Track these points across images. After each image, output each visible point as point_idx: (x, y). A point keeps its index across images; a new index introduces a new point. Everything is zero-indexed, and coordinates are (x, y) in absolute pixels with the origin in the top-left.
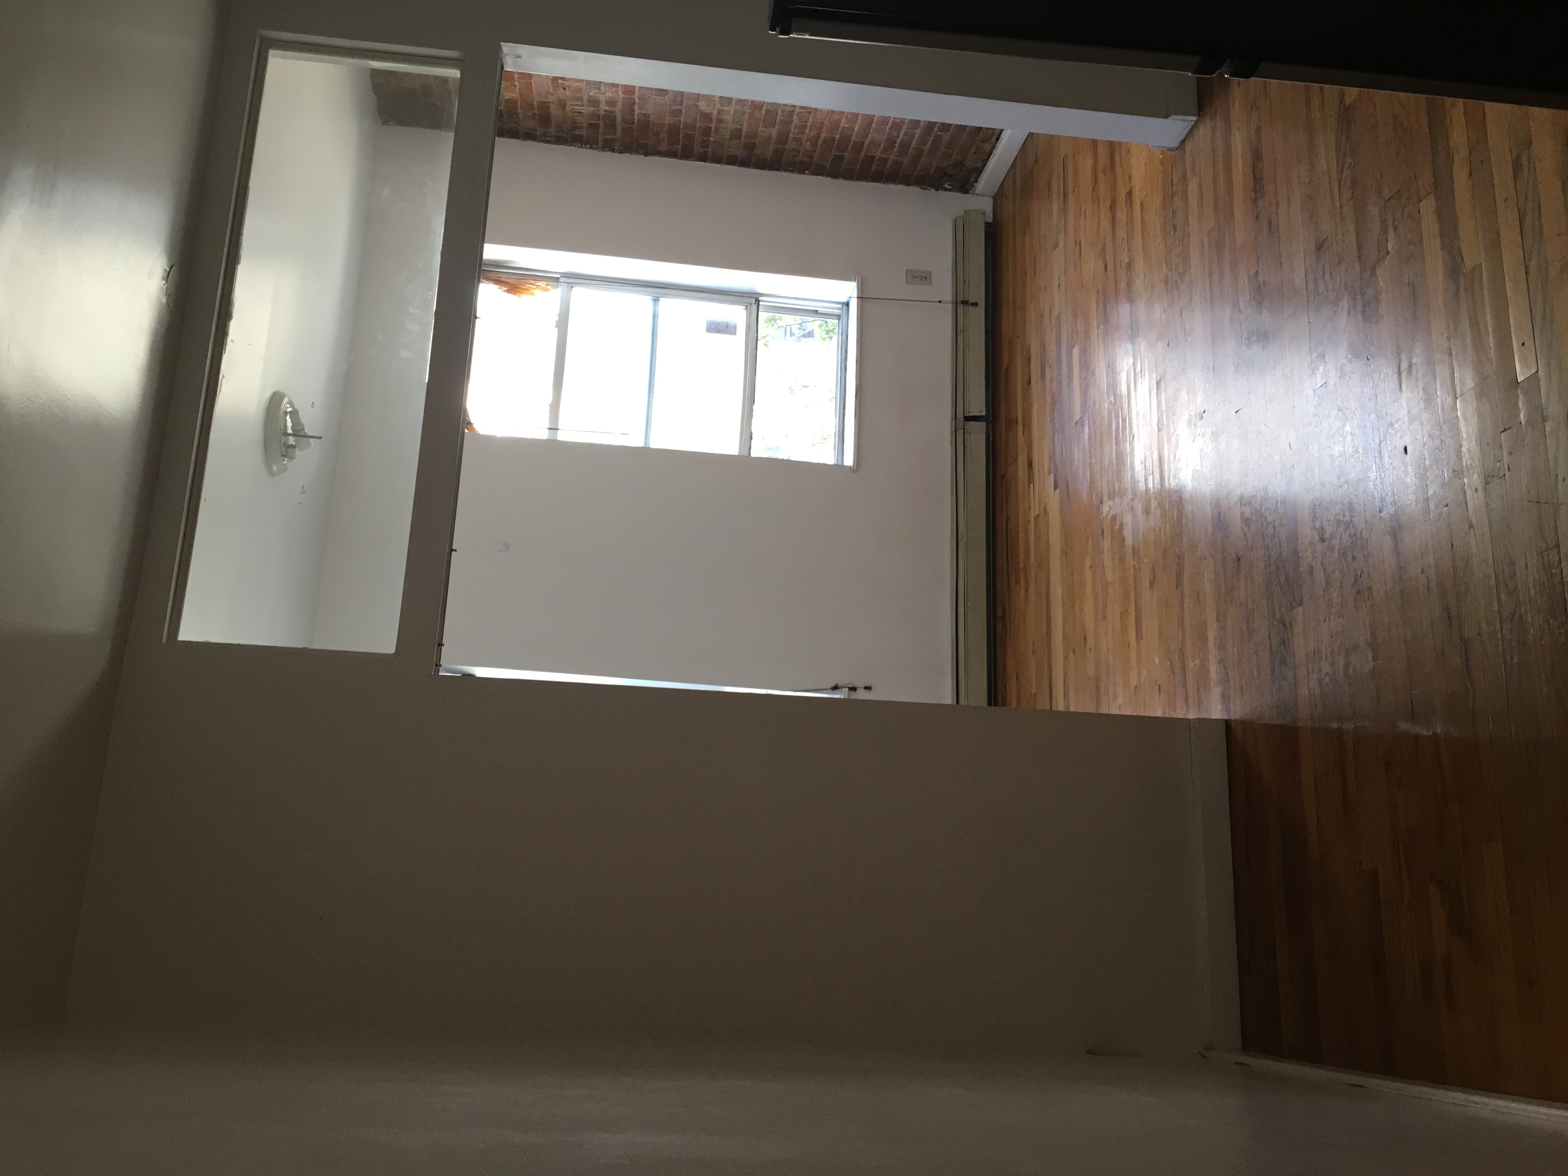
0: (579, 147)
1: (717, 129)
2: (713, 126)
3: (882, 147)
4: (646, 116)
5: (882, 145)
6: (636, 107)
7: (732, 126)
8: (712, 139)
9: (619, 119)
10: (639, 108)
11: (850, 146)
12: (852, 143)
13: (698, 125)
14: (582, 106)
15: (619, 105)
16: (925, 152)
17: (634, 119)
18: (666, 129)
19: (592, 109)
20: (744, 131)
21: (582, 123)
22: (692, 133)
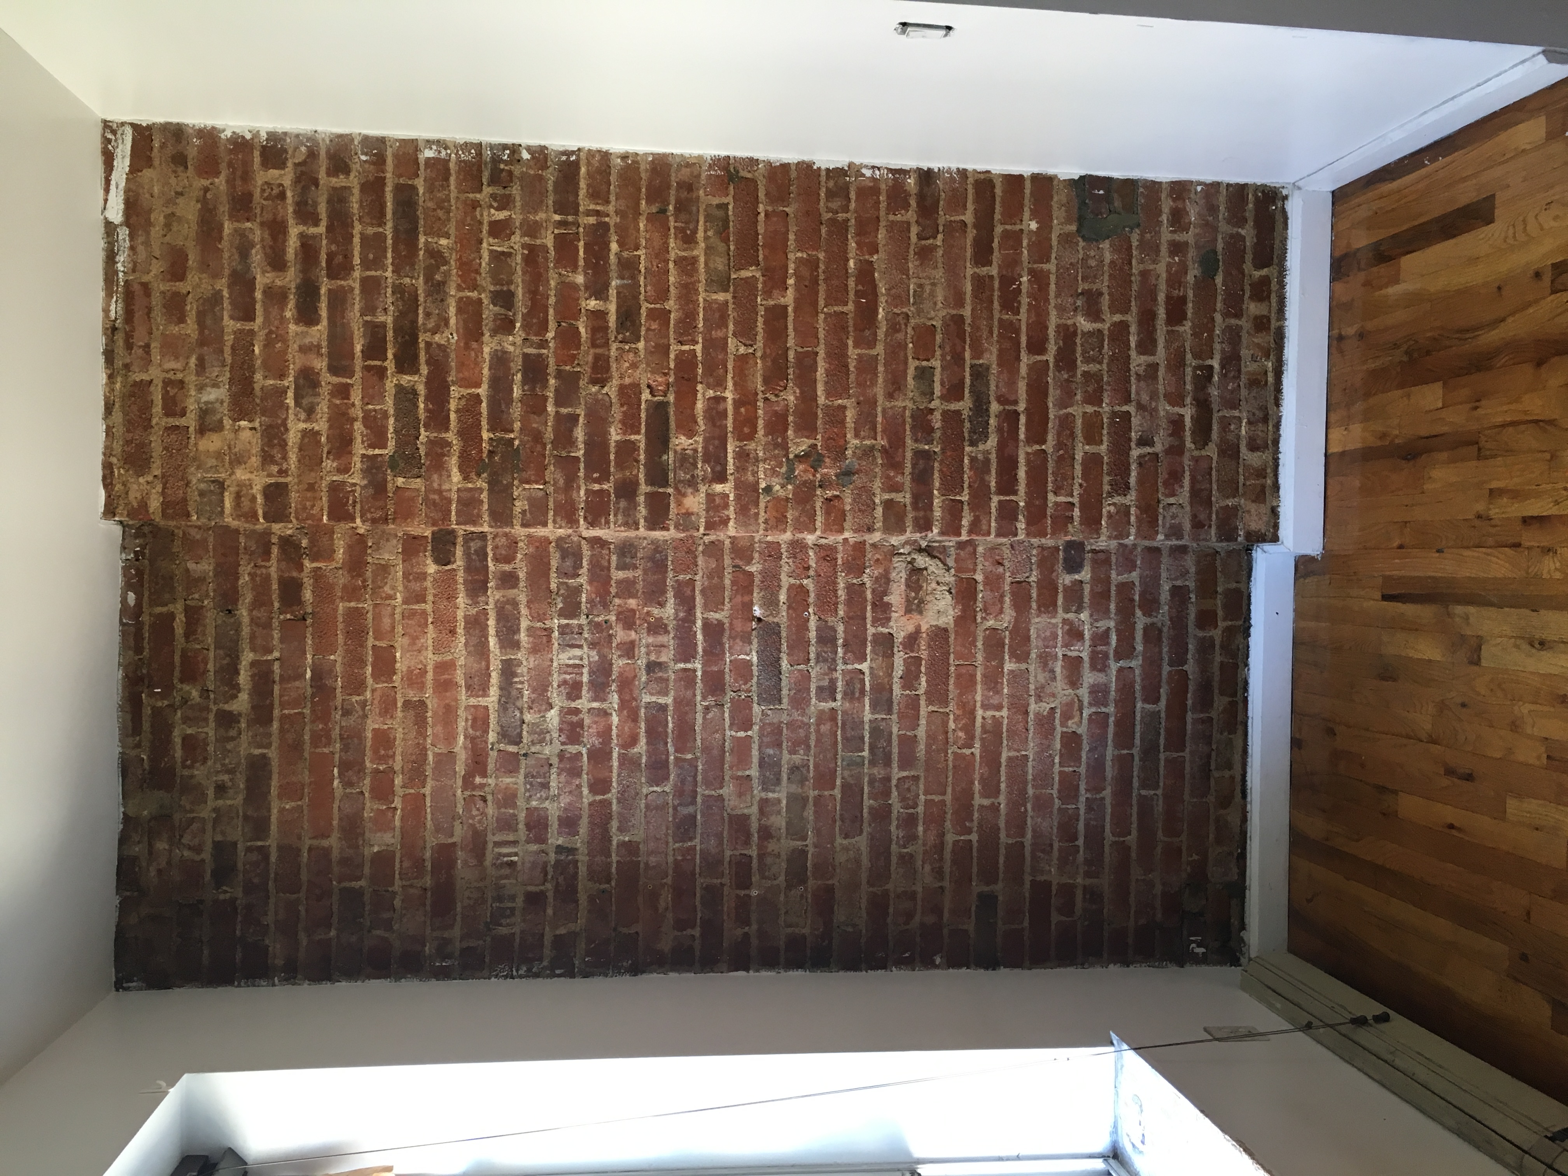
0: (506, 977)
1: (761, 857)
2: (754, 852)
3: (1056, 853)
4: (630, 848)
5: (1056, 846)
6: (615, 824)
7: (785, 845)
8: (754, 893)
9: (582, 870)
10: (620, 829)
11: (1001, 860)
12: (1002, 851)
13: (728, 853)
14: (515, 843)
15: (583, 828)
16: (1134, 855)
17: (610, 864)
18: (669, 880)
19: (534, 847)
20: (810, 856)
21: (513, 898)
22: (719, 881)
